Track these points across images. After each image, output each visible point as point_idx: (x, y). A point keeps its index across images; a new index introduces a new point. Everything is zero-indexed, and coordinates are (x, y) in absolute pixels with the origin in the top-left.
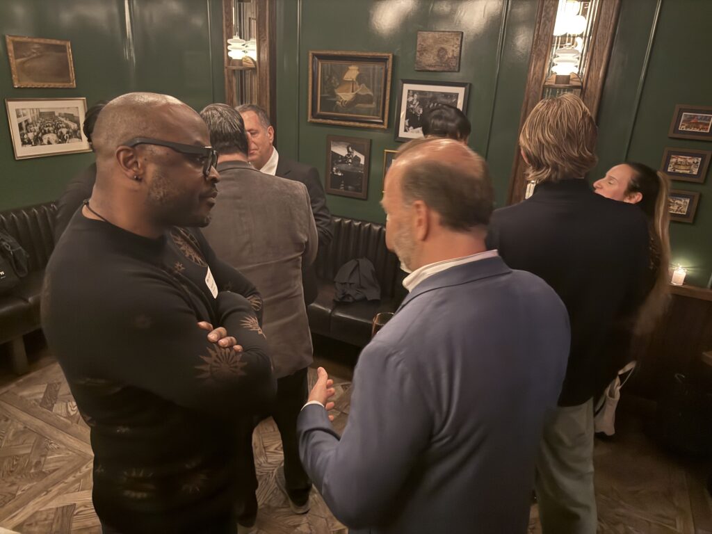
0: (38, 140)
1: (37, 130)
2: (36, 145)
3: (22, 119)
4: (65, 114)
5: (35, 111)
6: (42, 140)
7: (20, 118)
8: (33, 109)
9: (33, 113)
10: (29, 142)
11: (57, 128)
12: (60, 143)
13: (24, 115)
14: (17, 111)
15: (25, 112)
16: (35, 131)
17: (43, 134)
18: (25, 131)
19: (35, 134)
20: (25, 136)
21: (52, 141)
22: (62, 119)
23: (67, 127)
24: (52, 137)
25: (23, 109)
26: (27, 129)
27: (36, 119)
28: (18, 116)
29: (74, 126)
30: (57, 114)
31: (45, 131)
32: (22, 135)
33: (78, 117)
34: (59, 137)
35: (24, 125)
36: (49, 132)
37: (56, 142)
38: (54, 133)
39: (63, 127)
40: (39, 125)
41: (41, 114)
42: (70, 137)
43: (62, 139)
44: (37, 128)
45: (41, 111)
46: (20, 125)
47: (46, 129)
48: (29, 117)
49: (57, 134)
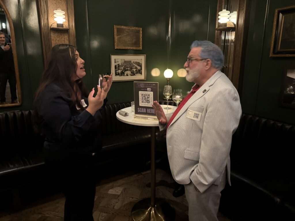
0: (122, 74)
1: (123, 69)
2: (121, 76)
3: (117, 64)
4: (136, 62)
5: (123, 60)
6: (124, 74)
7: (116, 63)
8: (122, 59)
9: (122, 61)
10: (119, 74)
11: (131, 69)
12: (132, 75)
13: (118, 62)
14: (115, 60)
15: (118, 60)
16: (122, 69)
17: (125, 71)
18: (117, 69)
19: (122, 71)
20: (117, 72)
21: (129, 74)
22: (134, 64)
23: (136, 68)
24: (129, 72)
25: (117, 59)
26: (118, 68)
27: (123, 64)
28: (115, 62)
29: (139, 68)
30: (132, 62)
31: (126, 69)
32: (116, 71)
33: (142, 64)
34: (132, 73)
35: (117, 66)
36: (128, 70)
37: (130, 75)
38: (130, 71)
39: (134, 68)
40: (123, 66)
41: (125, 62)
42: (137, 73)
43: (133, 74)
44: (122, 68)
45: (125, 60)
46: (115, 66)
47: (127, 69)
48: (120, 63)
49: (131, 71)
